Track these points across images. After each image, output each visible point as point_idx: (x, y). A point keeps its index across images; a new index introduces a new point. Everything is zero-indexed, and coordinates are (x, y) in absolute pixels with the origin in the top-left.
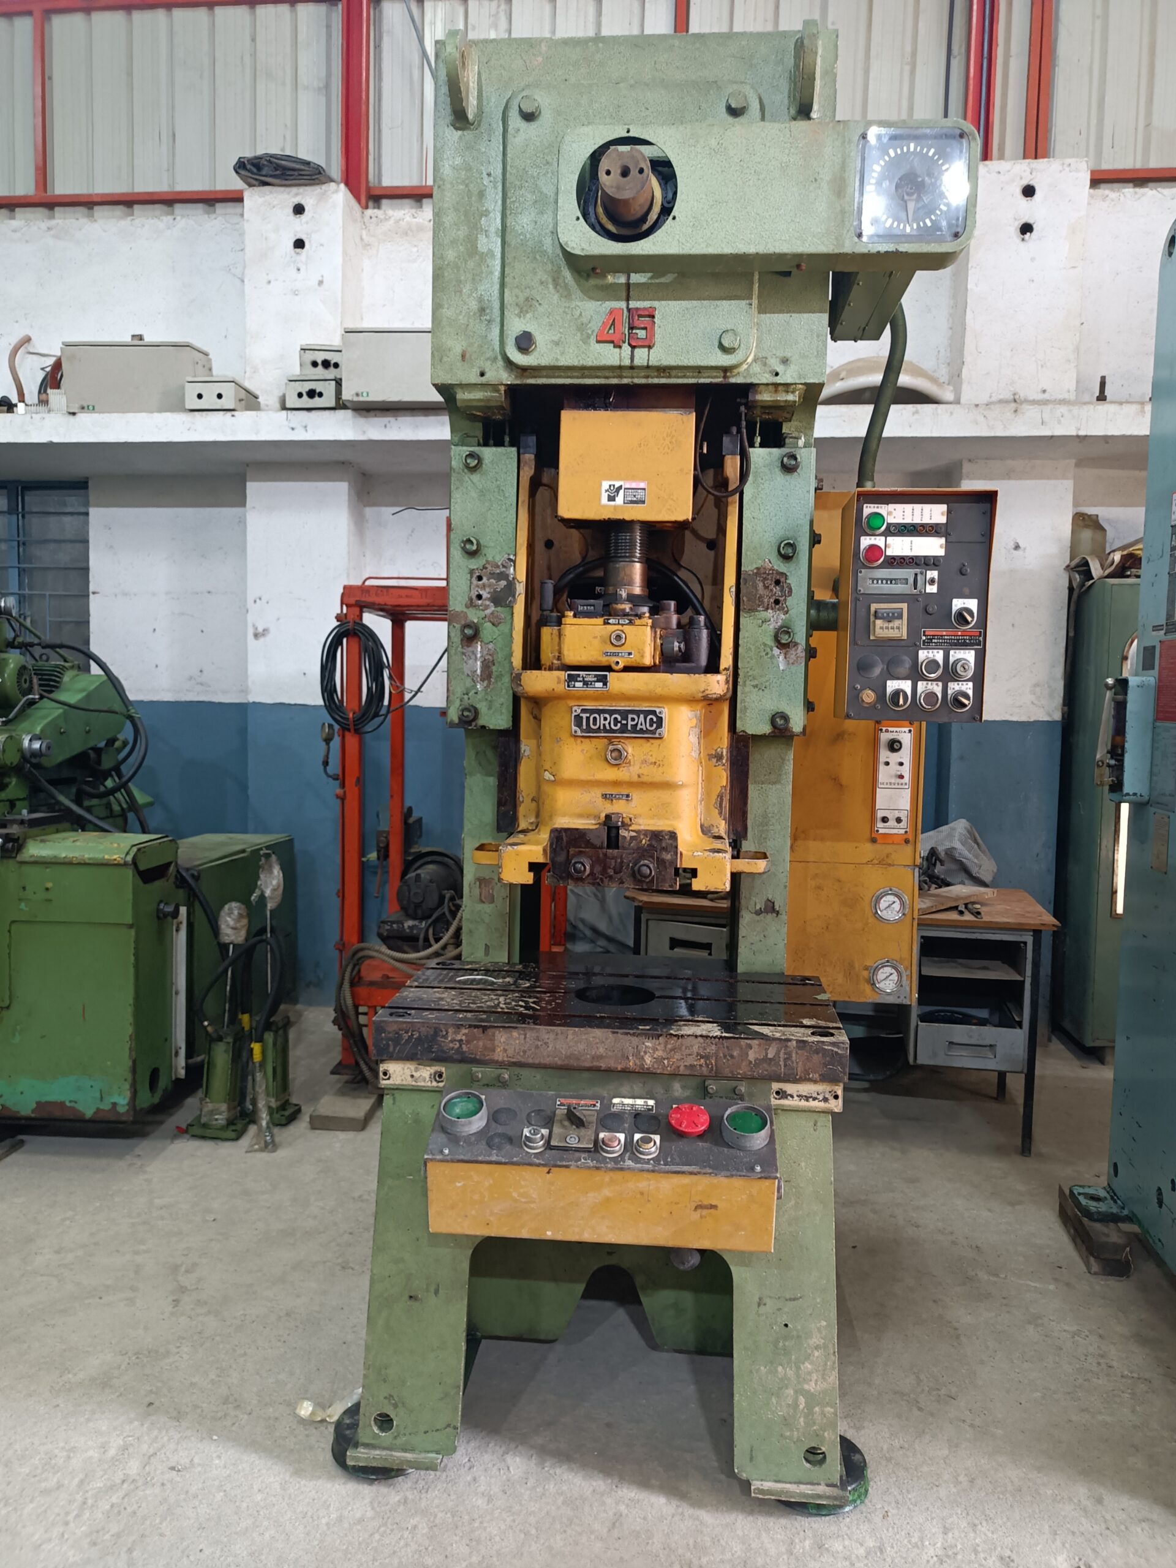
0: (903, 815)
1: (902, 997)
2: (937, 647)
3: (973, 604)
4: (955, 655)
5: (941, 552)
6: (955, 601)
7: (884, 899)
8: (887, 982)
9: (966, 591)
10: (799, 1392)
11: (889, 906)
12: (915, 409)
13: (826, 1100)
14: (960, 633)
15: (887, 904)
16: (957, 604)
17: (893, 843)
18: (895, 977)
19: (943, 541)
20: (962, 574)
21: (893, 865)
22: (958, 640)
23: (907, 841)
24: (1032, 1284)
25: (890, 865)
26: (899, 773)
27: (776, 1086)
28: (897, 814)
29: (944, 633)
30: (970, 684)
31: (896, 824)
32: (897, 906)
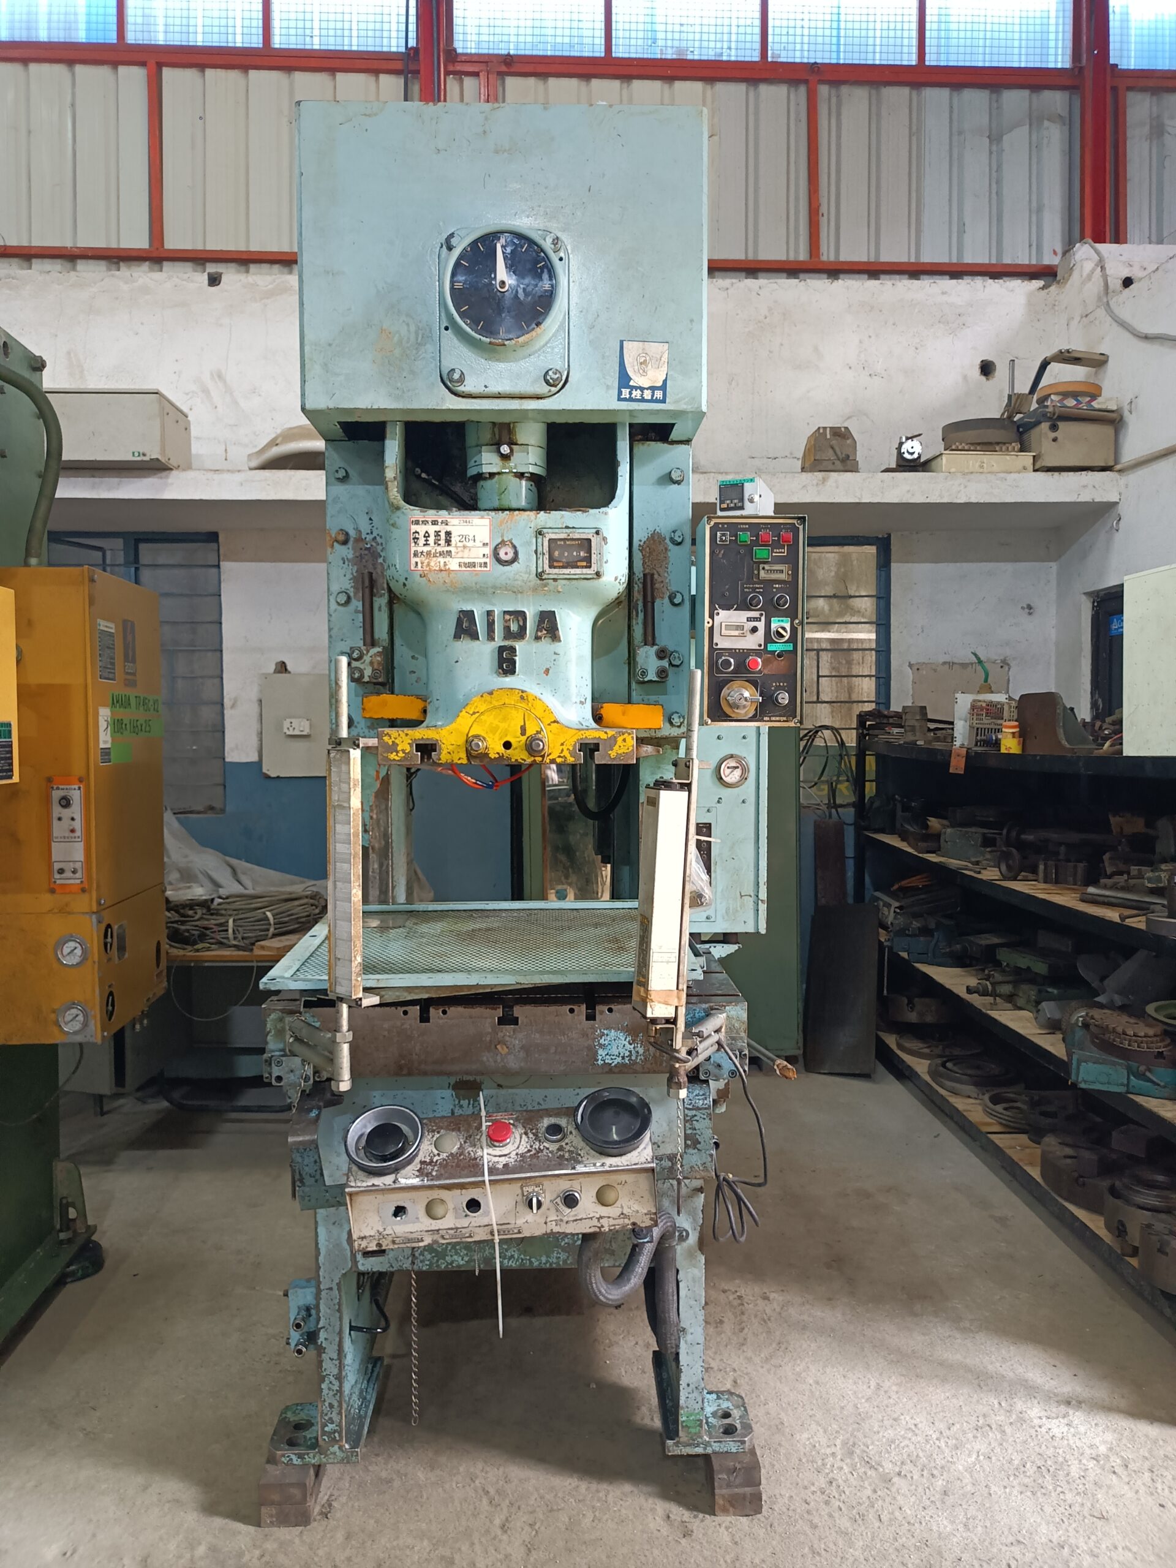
0: (78, 866)
1: (88, 1036)
7: (65, 945)
8: (74, 1023)
11: (72, 951)
15: (69, 950)
17: (71, 893)
18: (81, 1018)
21: (73, 913)
23: (83, 890)
25: (69, 913)
26: (72, 828)
28: (72, 865)
31: (72, 874)
32: (78, 952)
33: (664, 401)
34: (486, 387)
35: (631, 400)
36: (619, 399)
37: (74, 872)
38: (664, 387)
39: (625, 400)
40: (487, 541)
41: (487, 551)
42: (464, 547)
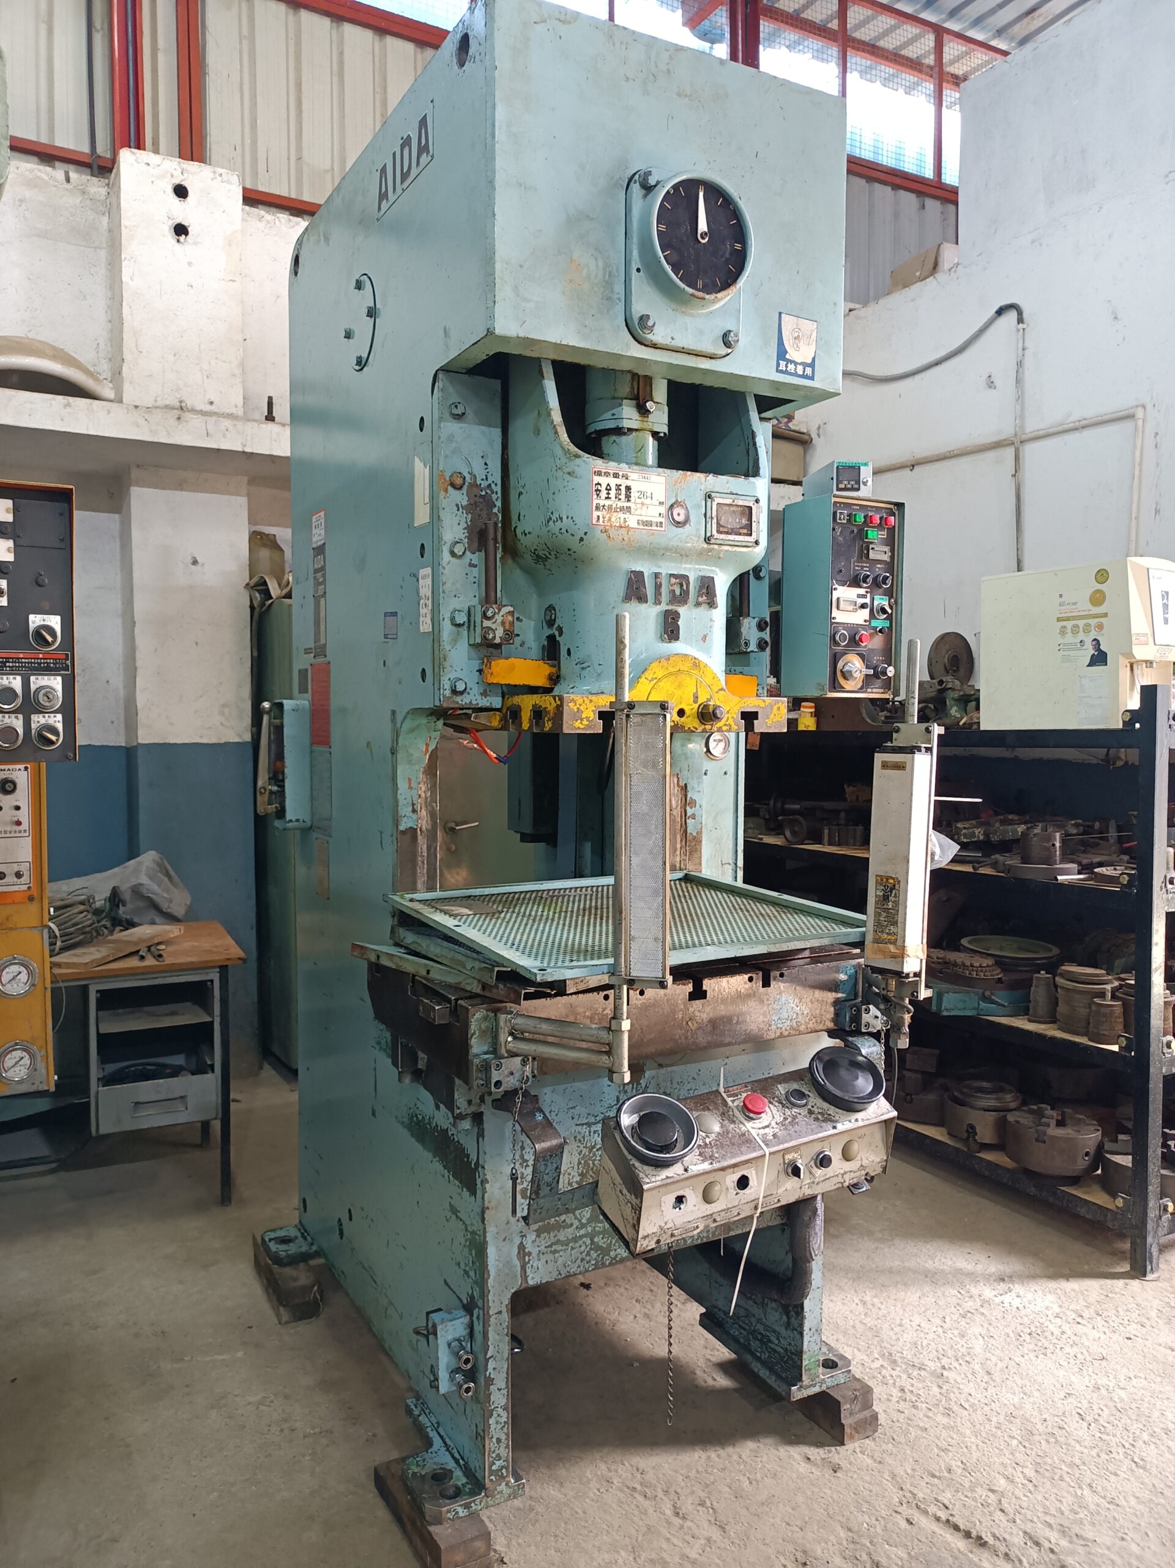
0: (24, 868)
1: (37, 1083)
2: (13, 671)
3: (55, 621)
4: (37, 682)
5: (10, 557)
6: (32, 617)
7: (7, 970)
8: (17, 1069)
9: (46, 605)
11: (14, 978)
12: (66, 401)
14: (41, 656)
15: (11, 976)
16: (35, 620)
17: (14, 903)
18: (27, 1061)
19: (10, 543)
20: (40, 586)
21: (16, 929)
22: (40, 664)
23: (31, 899)
24: (220, 1357)
25: (11, 929)
26: (16, 819)
28: (16, 868)
29: (21, 656)
30: (59, 717)
31: (16, 879)
32: (24, 977)
33: (812, 378)
34: (673, 339)
35: (786, 372)
36: (778, 371)
37: (19, 875)
38: (812, 365)
39: (781, 372)
40: (663, 500)
41: (663, 510)
42: (642, 504)
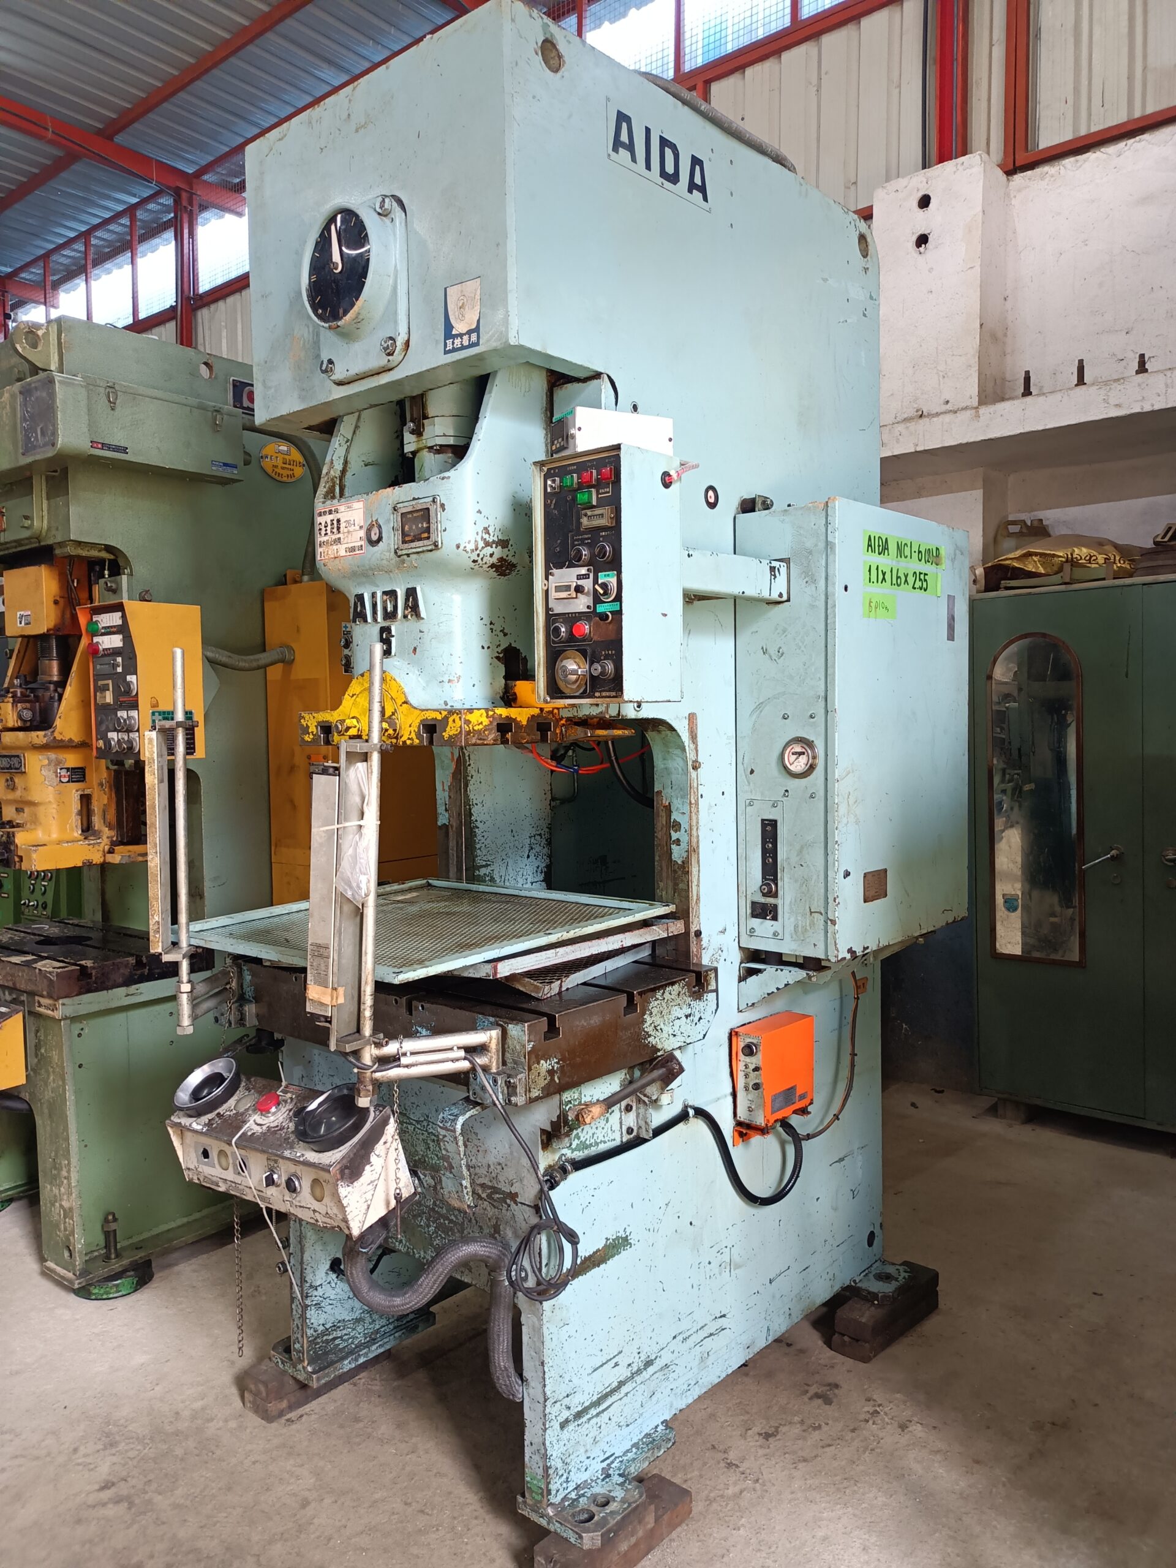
3: (133, 678)
4: (131, 714)
9: (131, 670)
10: (61, 1206)
13: (53, 1010)
14: (132, 699)
16: (129, 679)
22: (131, 703)
27: (37, 998)
29: (126, 699)
33: (477, 344)
34: (347, 371)
35: (454, 350)
36: (446, 352)
38: (477, 330)
39: (450, 352)
40: (362, 524)
41: (362, 533)
42: (348, 532)
